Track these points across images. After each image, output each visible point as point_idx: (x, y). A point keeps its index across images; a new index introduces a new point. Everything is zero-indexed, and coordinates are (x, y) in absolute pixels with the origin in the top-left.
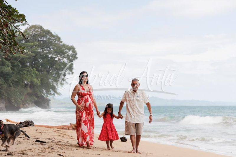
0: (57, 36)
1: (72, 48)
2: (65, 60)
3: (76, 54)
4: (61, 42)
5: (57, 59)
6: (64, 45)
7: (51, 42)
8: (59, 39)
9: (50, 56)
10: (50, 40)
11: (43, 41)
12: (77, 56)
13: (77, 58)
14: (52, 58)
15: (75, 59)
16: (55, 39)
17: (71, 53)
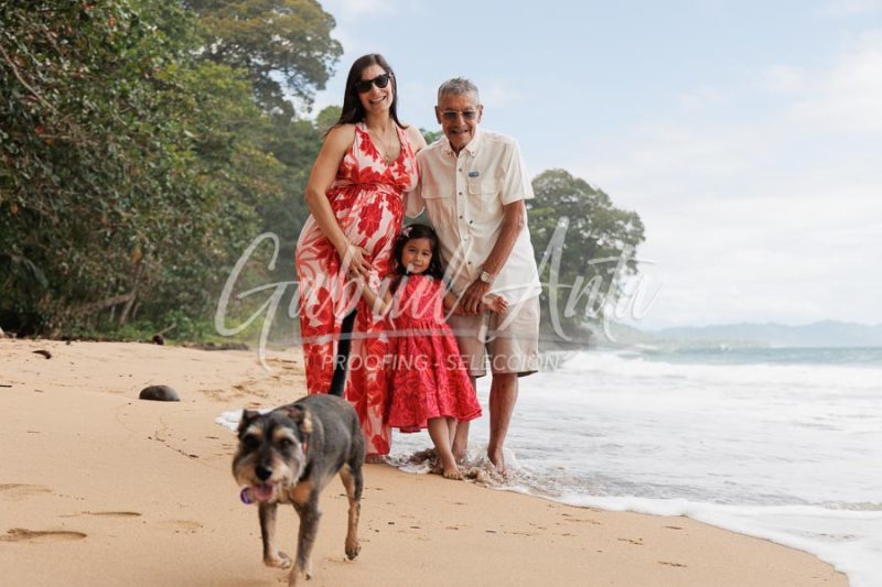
0: (600, 191)
1: (634, 218)
2: (619, 244)
3: (643, 230)
4: (610, 204)
5: (600, 242)
6: (615, 211)
7: (588, 206)
8: (605, 198)
9: (586, 235)
10: (588, 202)
11: (571, 203)
12: (645, 234)
13: (644, 239)
14: (590, 239)
15: (640, 240)
16: (597, 199)
17: (629, 227)
